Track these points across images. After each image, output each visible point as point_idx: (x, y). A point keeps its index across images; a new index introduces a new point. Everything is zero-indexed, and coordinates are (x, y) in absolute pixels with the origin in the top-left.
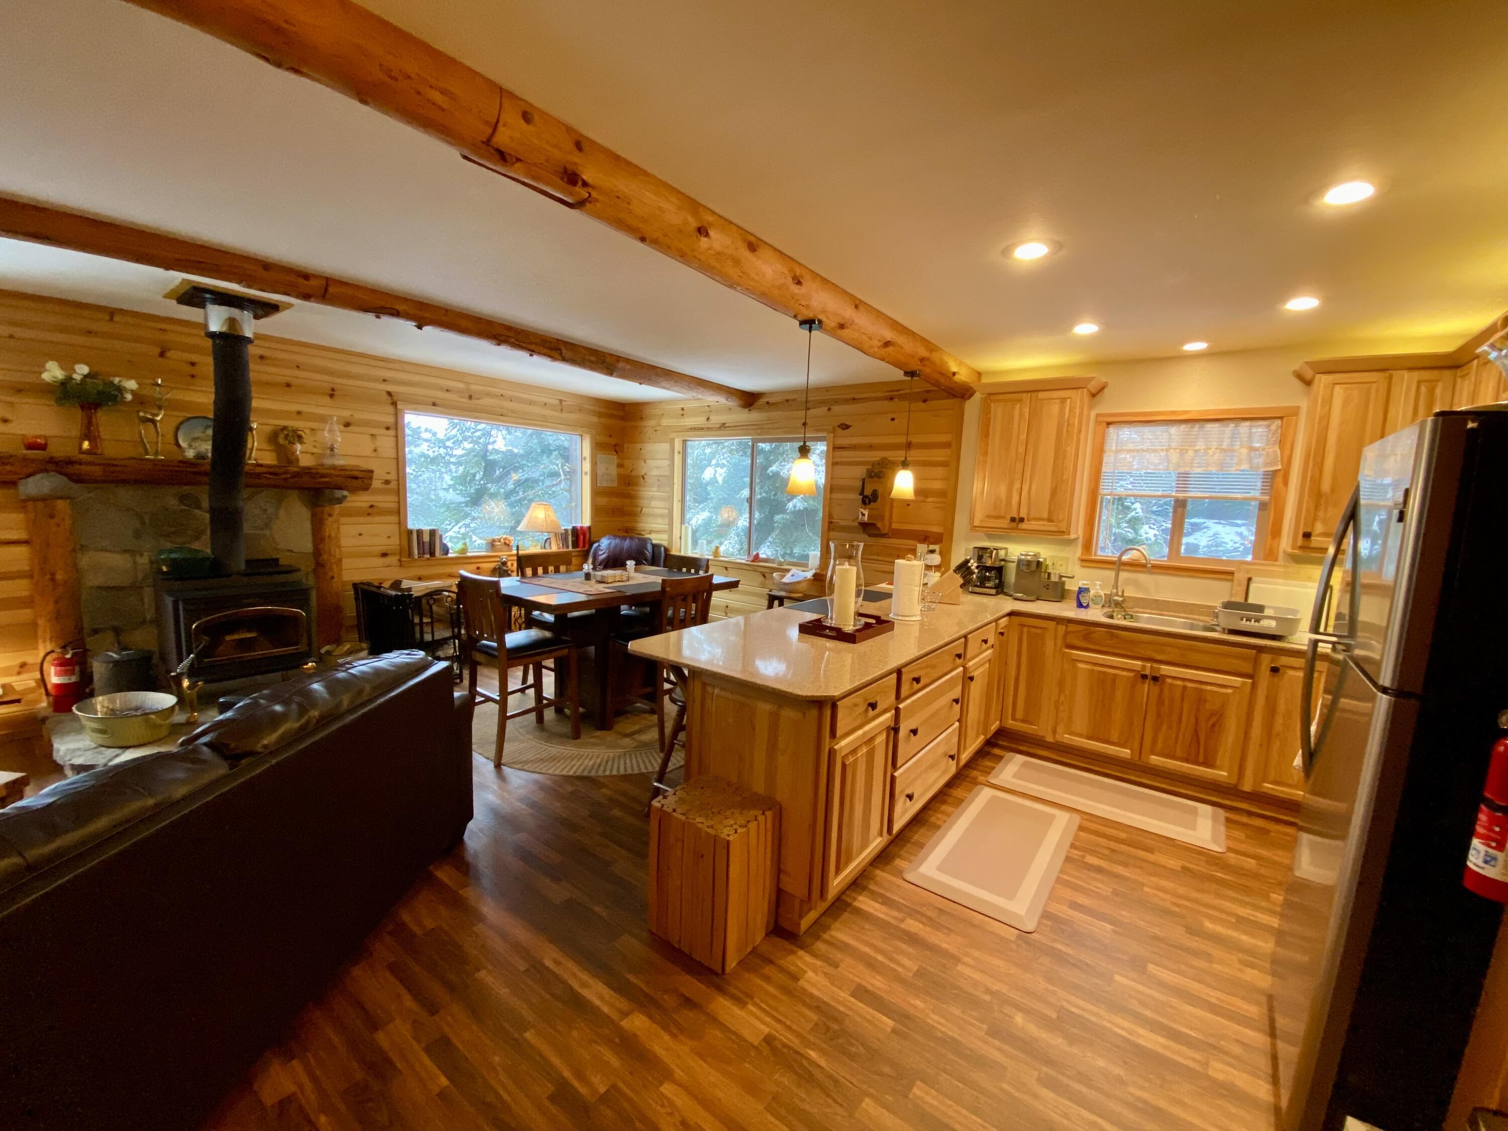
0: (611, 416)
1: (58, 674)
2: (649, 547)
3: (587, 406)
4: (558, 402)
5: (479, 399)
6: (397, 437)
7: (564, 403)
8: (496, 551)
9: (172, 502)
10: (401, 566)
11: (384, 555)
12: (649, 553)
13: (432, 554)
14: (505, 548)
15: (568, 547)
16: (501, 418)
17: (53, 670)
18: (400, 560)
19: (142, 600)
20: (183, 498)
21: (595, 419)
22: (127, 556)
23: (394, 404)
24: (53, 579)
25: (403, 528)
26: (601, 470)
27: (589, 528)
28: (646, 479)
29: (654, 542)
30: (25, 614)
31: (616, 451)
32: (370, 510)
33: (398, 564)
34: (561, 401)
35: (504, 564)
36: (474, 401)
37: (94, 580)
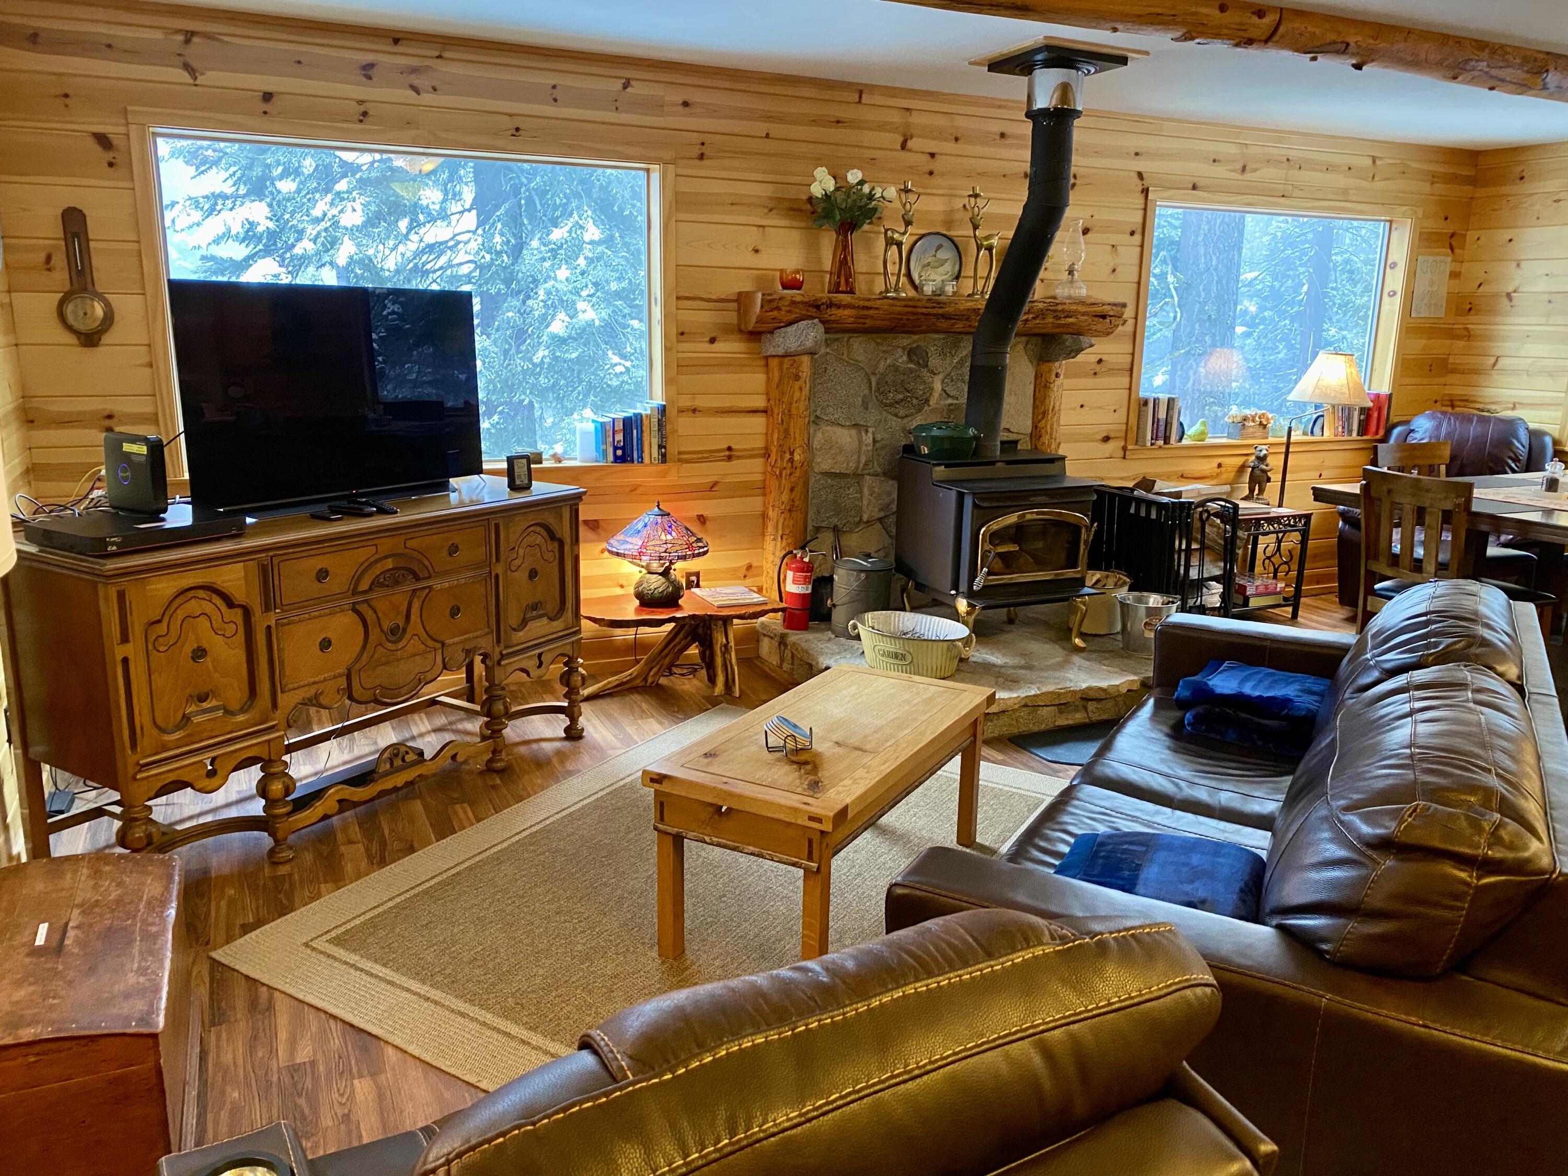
0: (1453, 179)
1: (794, 582)
2: (1523, 436)
3: (1415, 165)
4: (1369, 162)
5: (1255, 170)
6: (1142, 246)
7: (1378, 162)
8: (1246, 438)
9: (902, 359)
10: (1124, 458)
11: (1106, 439)
12: (1521, 445)
13: (1167, 440)
14: (1259, 432)
15: (1350, 432)
16: (1282, 200)
17: (790, 575)
18: (1124, 449)
19: (861, 492)
20: (912, 353)
21: (1426, 187)
22: (853, 432)
23: (1145, 191)
24: (791, 460)
25: (1133, 396)
26: (1421, 288)
27: (1390, 396)
28: (1515, 302)
29: (1532, 426)
30: (755, 503)
31: (1452, 249)
32: (1098, 368)
33: (1121, 454)
34: (1374, 160)
35: (1262, 459)
36: (1248, 176)
37: (824, 463)
